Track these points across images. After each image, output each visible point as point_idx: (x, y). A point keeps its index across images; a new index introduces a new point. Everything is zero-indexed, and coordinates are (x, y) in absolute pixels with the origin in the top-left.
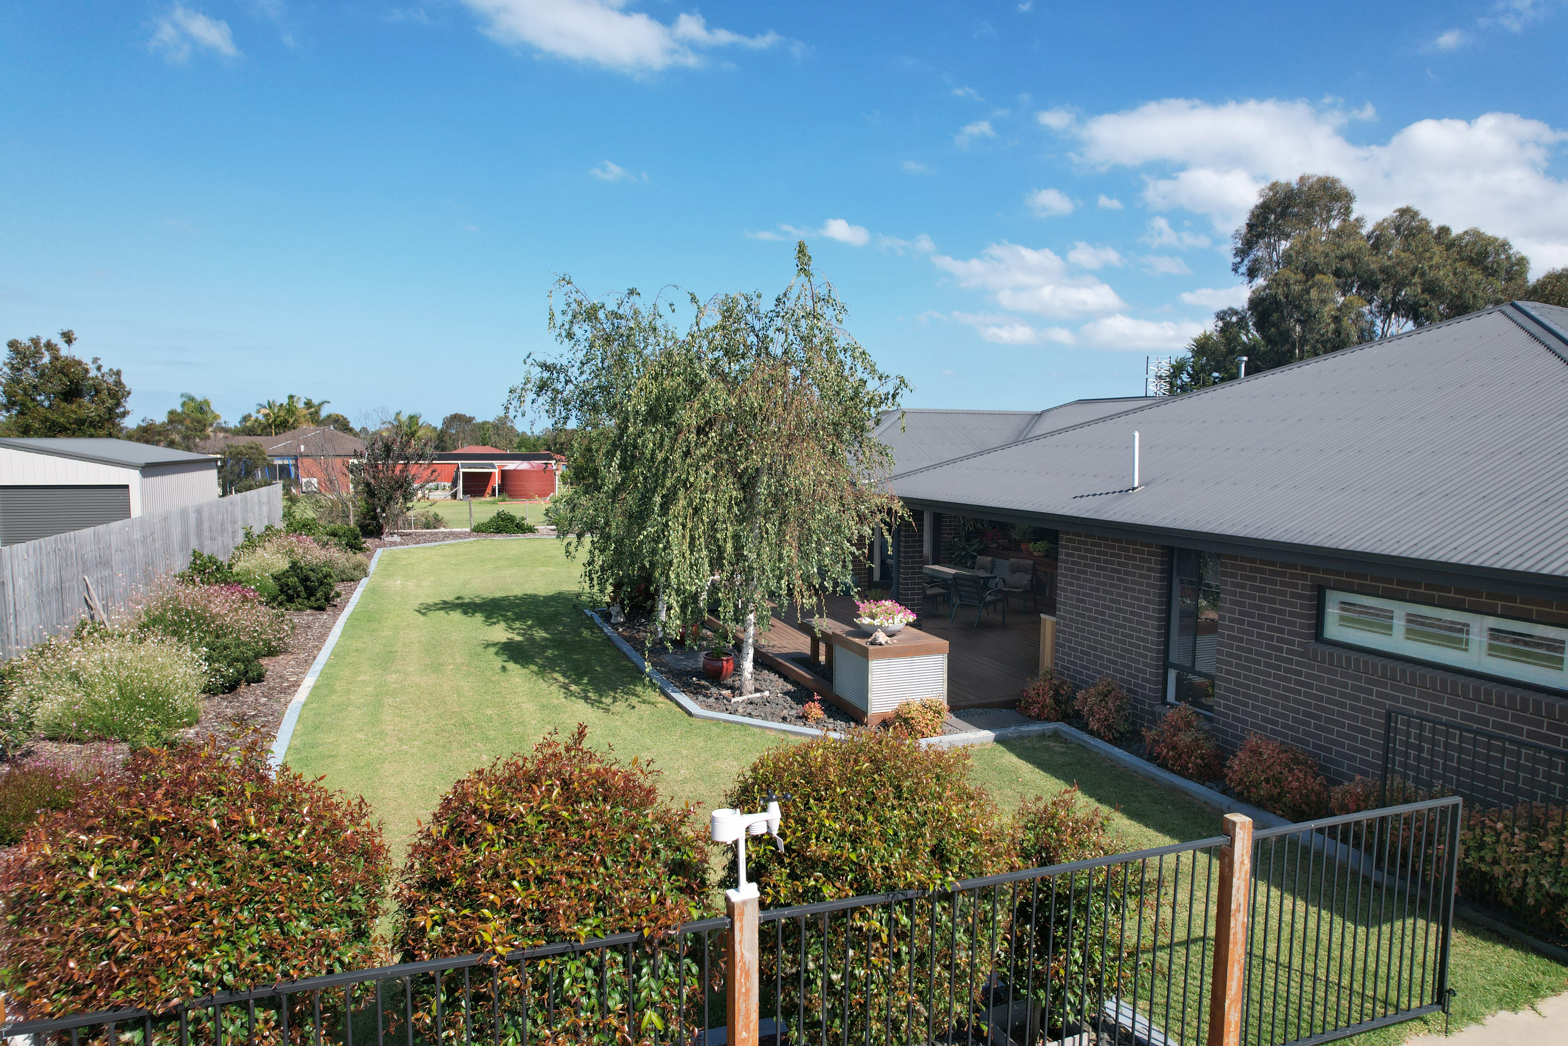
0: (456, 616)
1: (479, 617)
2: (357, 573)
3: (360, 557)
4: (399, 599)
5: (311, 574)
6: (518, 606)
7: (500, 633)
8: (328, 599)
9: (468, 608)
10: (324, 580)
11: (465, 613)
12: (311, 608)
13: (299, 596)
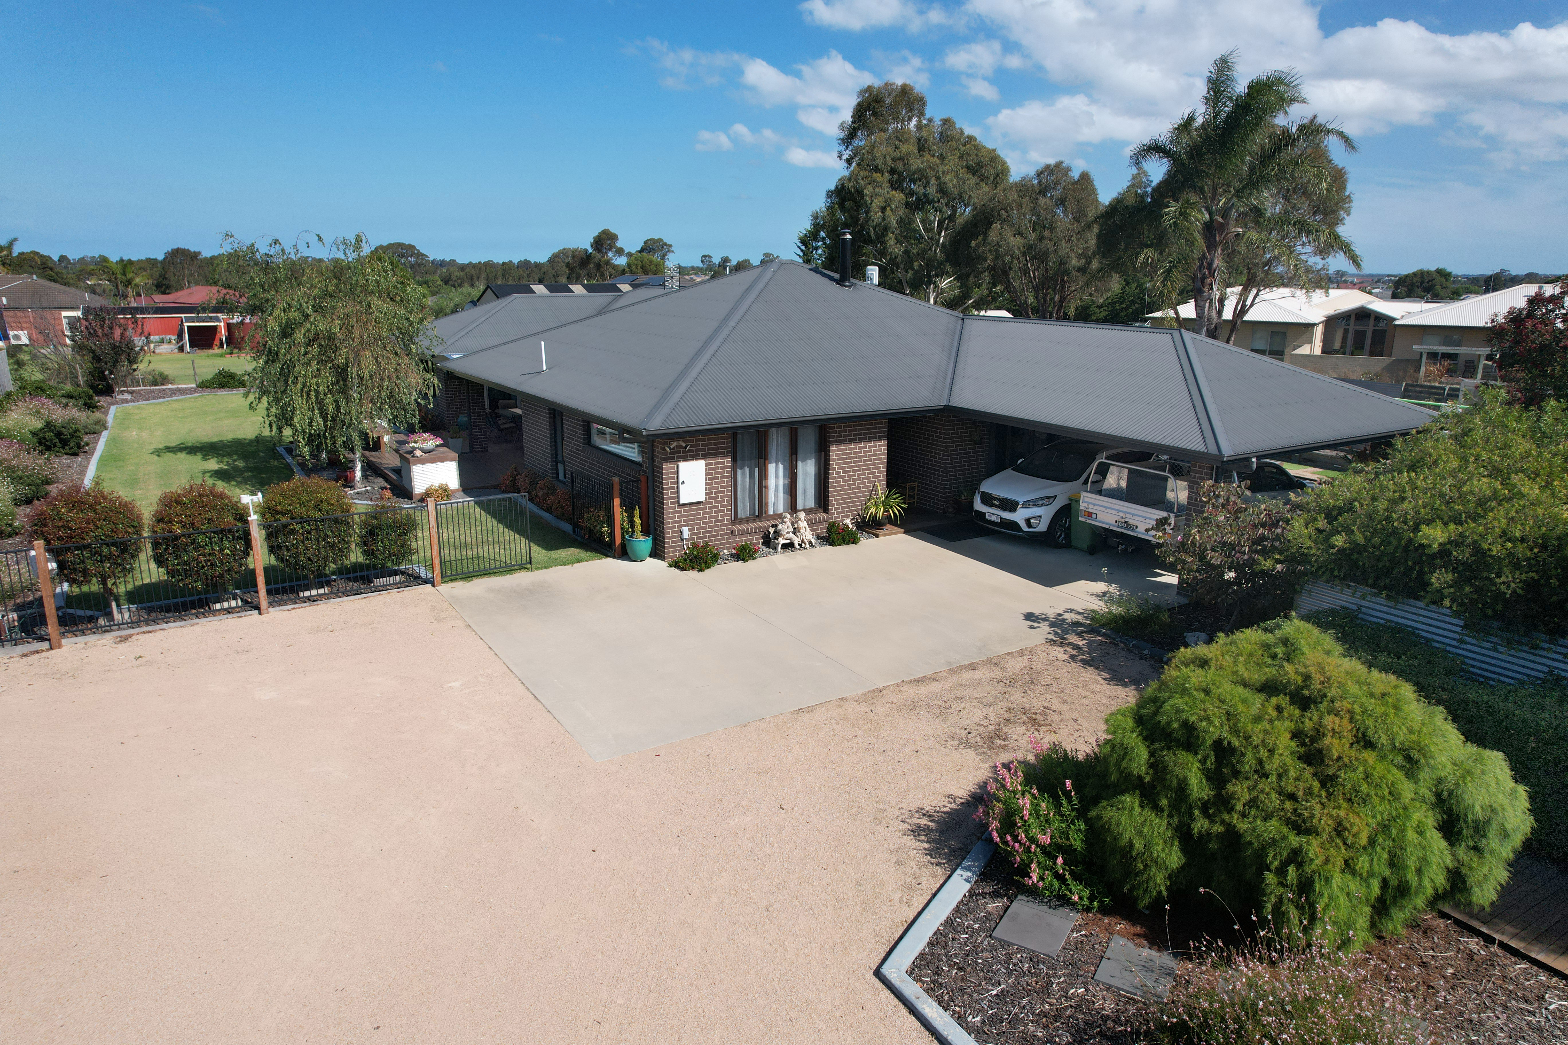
0: (182, 455)
1: (199, 456)
2: (97, 427)
3: (98, 415)
4: (136, 445)
5: (64, 430)
6: (230, 447)
7: (213, 464)
8: (79, 447)
9: (191, 450)
10: (75, 434)
11: (190, 453)
12: (66, 454)
13: (55, 446)
